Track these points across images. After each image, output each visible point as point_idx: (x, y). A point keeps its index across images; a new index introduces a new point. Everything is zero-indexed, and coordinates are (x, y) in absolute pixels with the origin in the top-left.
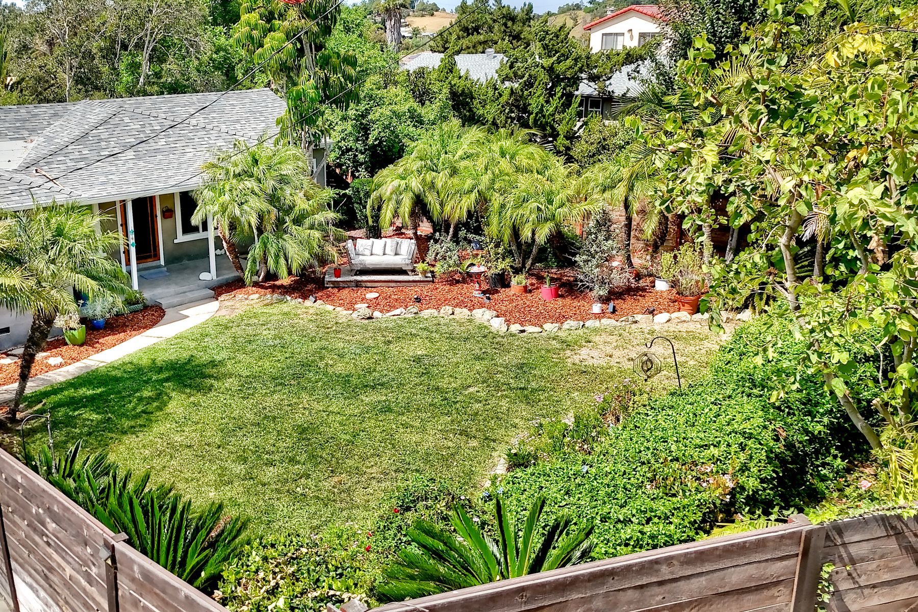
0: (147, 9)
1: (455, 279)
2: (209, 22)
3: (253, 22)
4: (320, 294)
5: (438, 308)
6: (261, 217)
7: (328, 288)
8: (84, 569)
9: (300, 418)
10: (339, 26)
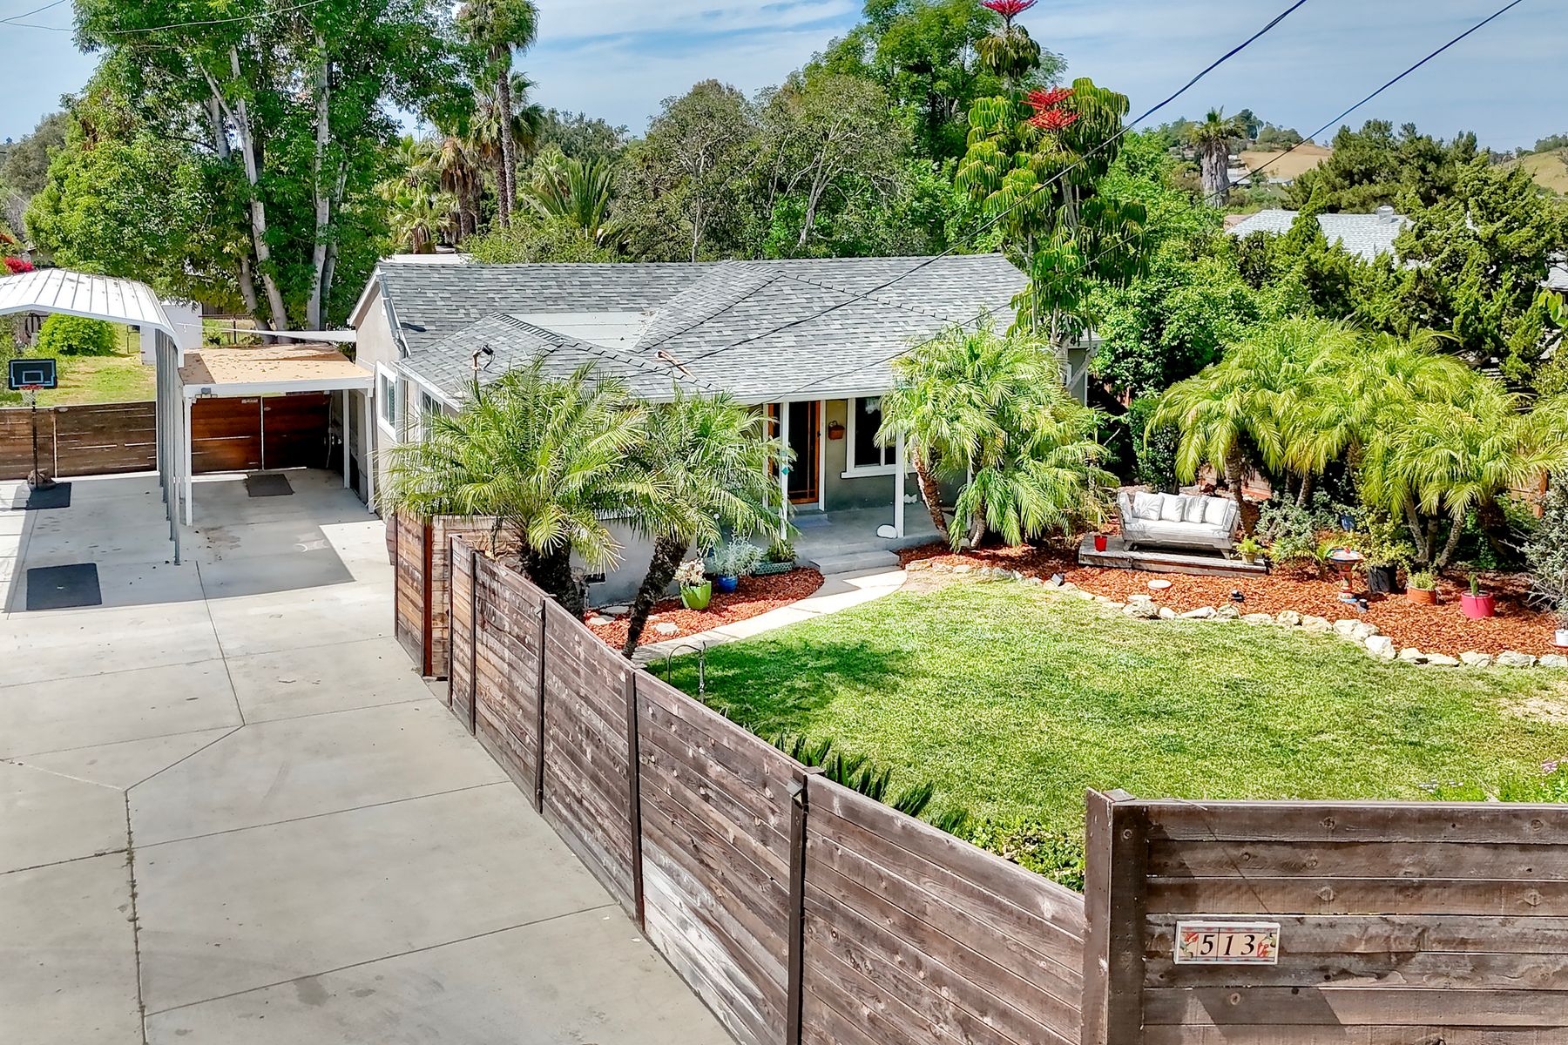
0: (822, 133)
1: (1307, 573)
2: (911, 153)
3: (987, 153)
4: (1071, 574)
5: (1274, 612)
6: (981, 441)
7: (1084, 566)
8: (758, 822)
9: (1035, 745)
10: (1120, 164)
